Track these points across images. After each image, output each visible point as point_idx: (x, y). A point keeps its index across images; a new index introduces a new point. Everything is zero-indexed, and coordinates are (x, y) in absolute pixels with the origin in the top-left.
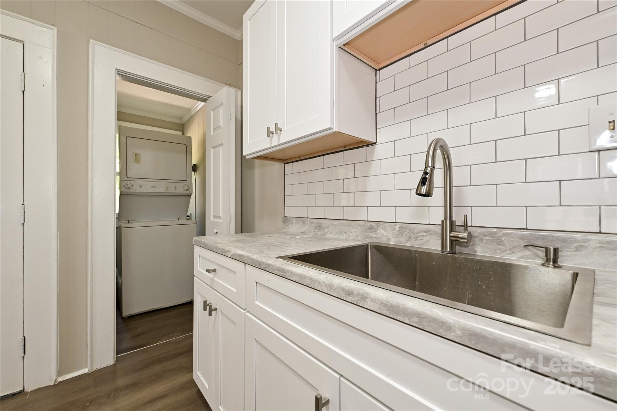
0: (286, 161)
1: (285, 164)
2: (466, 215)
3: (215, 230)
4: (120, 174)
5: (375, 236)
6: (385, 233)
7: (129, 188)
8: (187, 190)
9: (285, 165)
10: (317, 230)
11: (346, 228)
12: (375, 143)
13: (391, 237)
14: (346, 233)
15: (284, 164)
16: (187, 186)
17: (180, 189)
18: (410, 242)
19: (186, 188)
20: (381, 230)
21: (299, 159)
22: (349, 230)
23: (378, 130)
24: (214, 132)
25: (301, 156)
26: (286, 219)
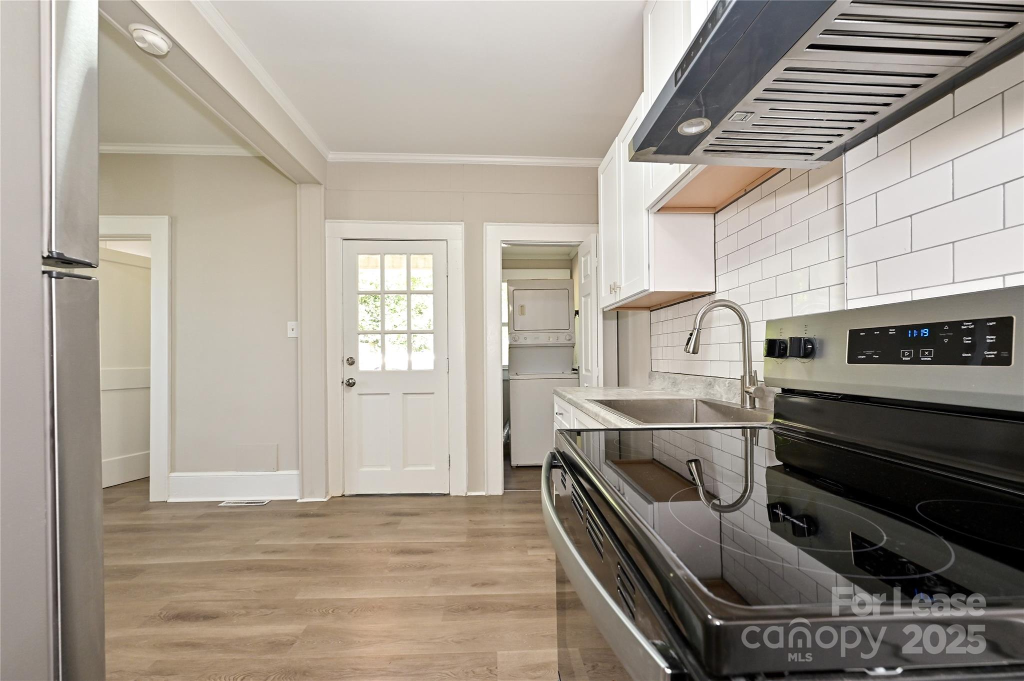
0: (651, 309)
1: (651, 311)
2: (756, 371)
3: (585, 384)
4: (508, 324)
5: (712, 392)
6: (719, 390)
7: (516, 341)
8: (569, 340)
9: (652, 313)
10: (673, 386)
11: (694, 384)
12: (715, 292)
13: (723, 394)
14: (693, 389)
15: (649, 311)
16: (570, 335)
17: (563, 340)
18: (735, 399)
19: (568, 338)
20: (716, 386)
21: (660, 307)
22: (695, 386)
23: (717, 278)
24: (584, 280)
25: (662, 304)
26: (652, 374)
